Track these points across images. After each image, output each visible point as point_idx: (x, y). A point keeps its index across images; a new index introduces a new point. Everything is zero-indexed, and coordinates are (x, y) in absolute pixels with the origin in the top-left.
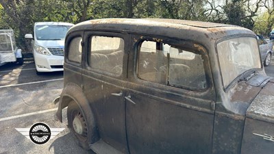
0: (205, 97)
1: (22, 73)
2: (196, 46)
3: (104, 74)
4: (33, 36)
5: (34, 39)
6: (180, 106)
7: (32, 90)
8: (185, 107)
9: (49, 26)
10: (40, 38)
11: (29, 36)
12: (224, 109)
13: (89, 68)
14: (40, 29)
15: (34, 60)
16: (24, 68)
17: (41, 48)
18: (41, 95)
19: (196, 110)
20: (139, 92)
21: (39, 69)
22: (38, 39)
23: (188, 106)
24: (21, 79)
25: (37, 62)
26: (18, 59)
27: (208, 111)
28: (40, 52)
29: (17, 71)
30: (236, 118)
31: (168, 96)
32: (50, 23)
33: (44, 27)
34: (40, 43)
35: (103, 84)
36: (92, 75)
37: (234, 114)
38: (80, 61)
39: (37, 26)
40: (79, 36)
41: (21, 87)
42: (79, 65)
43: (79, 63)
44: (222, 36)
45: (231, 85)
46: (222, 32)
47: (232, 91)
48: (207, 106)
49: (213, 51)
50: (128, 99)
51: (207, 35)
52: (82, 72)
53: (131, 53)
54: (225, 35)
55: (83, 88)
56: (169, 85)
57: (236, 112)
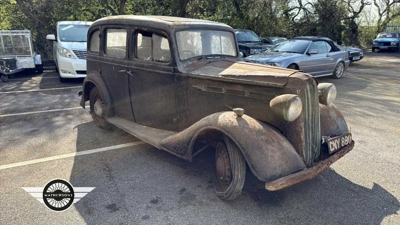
0: (169, 65)
1: (43, 81)
2: (163, 32)
3: (115, 58)
4: (56, 36)
5: (56, 40)
7: (56, 94)
8: (160, 73)
9: (75, 26)
10: (64, 39)
11: (51, 37)
12: (178, 72)
13: (105, 55)
14: (64, 29)
16: (44, 76)
17: (65, 50)
18: (67, 98)
19: (165, 74)
20: (135, 67)
21: (63, 75)
22: (62, 41)
23: (161, 72)
24: (43, 85)
25: (61, 67)
26: (36, 65)
27: (170, 73)
28: (64, 55)
29: (37, 79)
30: (184, 75)
31: (152, 67)
32: (76, 22)
33: (69, 27)
34: (64, 44)
35: (114, 65)
36: (107, 60)
37: (183, 73)
38: (98, 51)
39: (61, 25)
40: (98, 30)
41: (43, 92)
42: (97, 54)
43: (98, 52)
44: (184, 27)
45: (189, 59)
46: (185, 25)
47: (190, 63)
48: (170, 71)
49: (172, 36)
50: (129, 73)
51: (169, 26)
52: (100, 59)
53: (131, 39)
54: (187, 27)
55: (101, 73)
56: (153, 60)
57: (184, 72)
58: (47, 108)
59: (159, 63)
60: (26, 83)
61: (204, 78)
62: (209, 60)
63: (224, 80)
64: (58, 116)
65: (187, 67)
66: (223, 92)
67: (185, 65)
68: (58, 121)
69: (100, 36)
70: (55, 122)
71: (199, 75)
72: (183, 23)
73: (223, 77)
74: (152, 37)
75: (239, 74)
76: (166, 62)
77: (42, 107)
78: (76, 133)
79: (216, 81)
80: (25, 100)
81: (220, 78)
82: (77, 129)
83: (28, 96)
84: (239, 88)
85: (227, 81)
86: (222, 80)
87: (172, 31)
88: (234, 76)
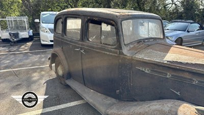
0: (115, 49)
1: (32, 45)
2: (111, 22)
3: (72, 39)
4: (40, 21)
5: (40, 23)
6: (104, 53)
7: (38, 55)
9: (50, 14)
11: (37, 21)
12: (123, 54)
13: (65, 36)
14: (44, 16)
15: (39, 38)
16: (34, 42)
17: (44, 29)
18: (43, 58)
19: (111, 55)
20: (87, 48)
21: (43, 43)
22: (43, 23)
23: (108, 53)
24: (31, 48)
26: (30, 36)
27: (116, 55)
28: (44, 31)
29: (29, 44)
30: (128, 58)
31: (100, 49)
32: (51, 12)
33: (47, 15)
34: (44, 25)
35: (72, 44)
36: (67, 40)
38: (61, 33)
39: (43, 14)
41: (31, 53)
42: (60, 35)
44: (128, 17)
45: (131, 43)
46: (128, 15)
47: (132, 46)
48: (116, 53)
49: (119, 25)
50: (82, 51)
51: (117, 16)
52: (62, 39)
53: (84, 27)
54: (130, 16)
55: (62, 48)
56: (101, 43)
57: (128, 55)
58: (30, 65)
59: (106, 46)
60: (23, 46)
61: (149, 62)
62: (147, 43)
63: (170, 66)
64: (36, 72)
65: (130, 50)
66: (168, 77)
67: (128, 48)
68: (35, 76)
69: (62, 23)
70: (33, 77)
71: (143, 59)
72: (127, 14)
73: (168, 63)
74: (101, 25)
75: (186, 62)
76: (112, 45)
77: (28, 64)
78: (45, 88)
79: (161, 66)
80: (19, 58)
81: (166, 63)
82: (46, 84)
83: (22, 55)
84: (187, 76)
85: (174, 67)
86: (167, 65)
87: (119, 21)
88: (181, 63)
